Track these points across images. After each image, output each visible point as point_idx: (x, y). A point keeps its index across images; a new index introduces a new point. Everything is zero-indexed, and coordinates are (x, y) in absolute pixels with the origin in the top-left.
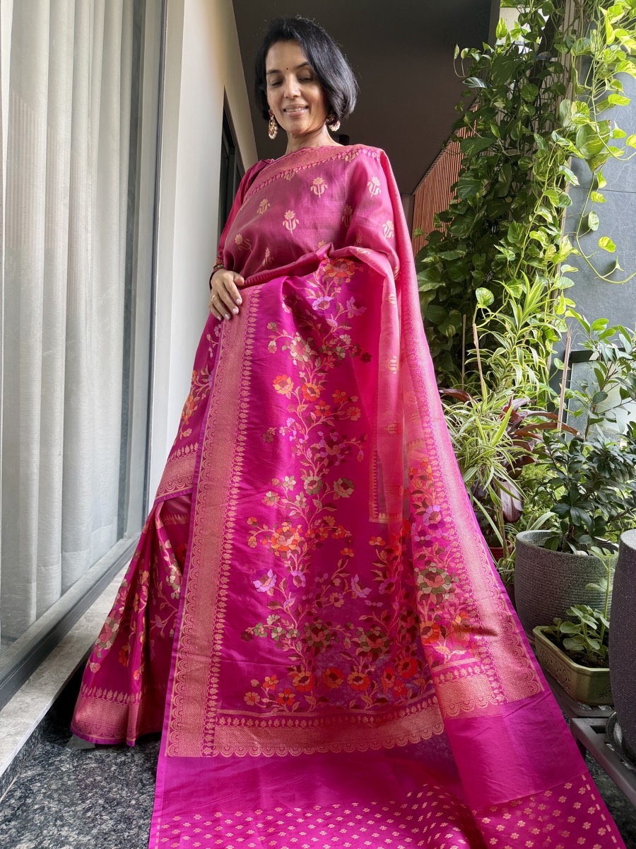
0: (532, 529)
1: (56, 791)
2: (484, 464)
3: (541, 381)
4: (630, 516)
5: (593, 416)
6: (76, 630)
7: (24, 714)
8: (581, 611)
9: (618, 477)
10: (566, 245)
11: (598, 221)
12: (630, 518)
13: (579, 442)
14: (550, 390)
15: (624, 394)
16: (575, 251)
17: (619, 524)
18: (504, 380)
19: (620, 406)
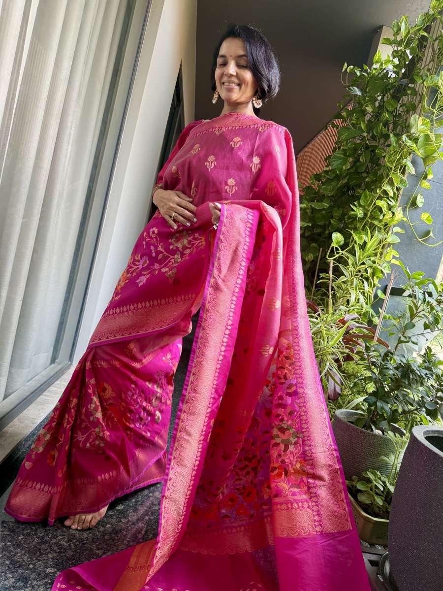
0: (346, 409)
2: (322, 359)
3: (367, 304)
4: (417, 413)
5: (403, 339)
8: (373, 474)
9: (413, 384)
10: (399, 213)
11: (423, 201)
12: (417, 414)
13: (390, 355)
14: (371, 311)
15: (426, 327)
16: (405, 219)
17: (409, 417)
18: (342, 299)
19: (422, 334)
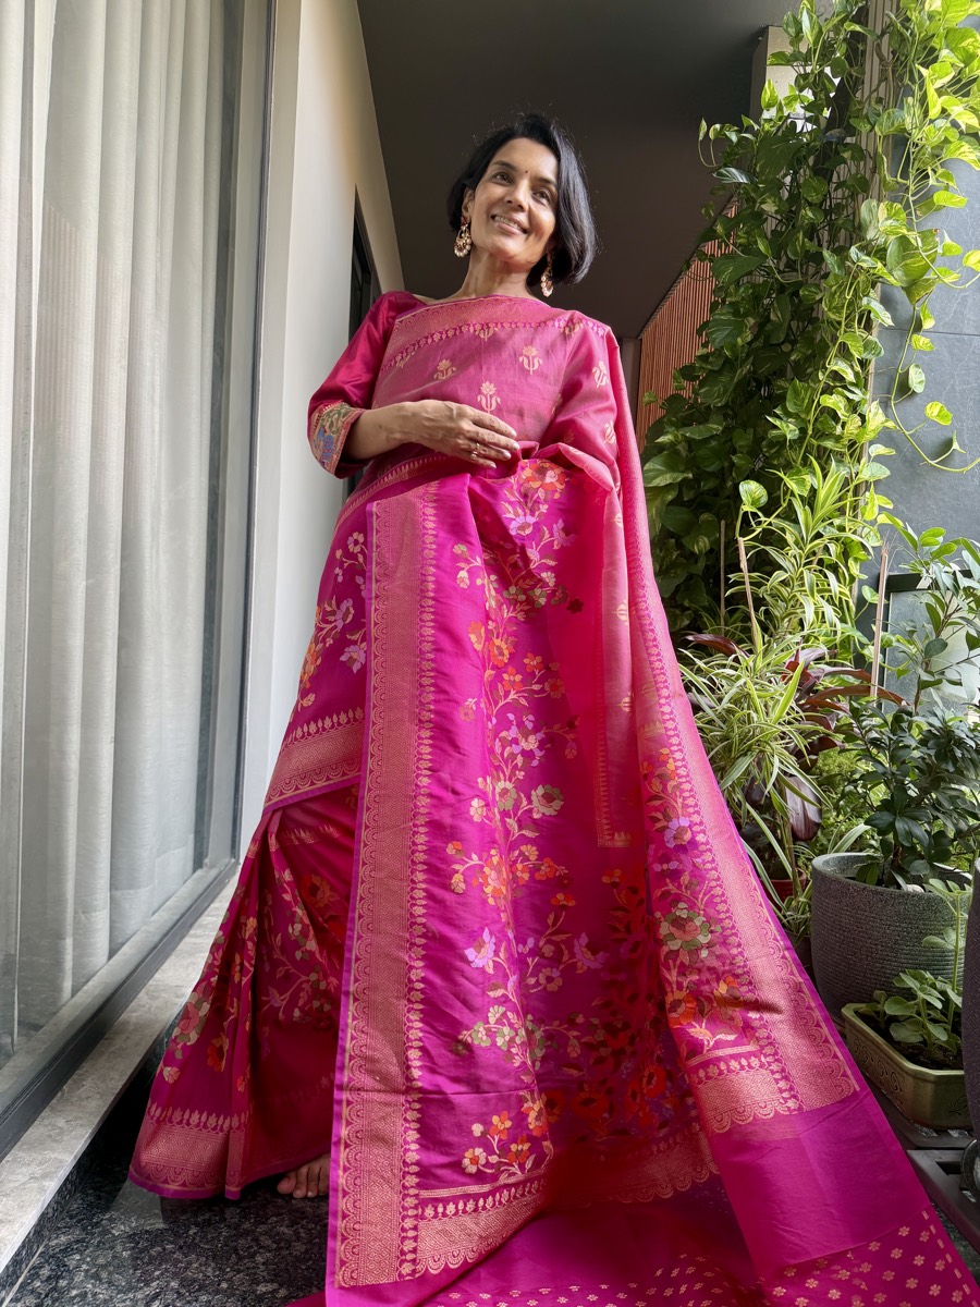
0: (837, 851)
1: (104, 1267)
2: (761, 751)
3: (843, 620)
5: (925, 677)
6: (133, 1012)
7: (54, 1144)
8: (916, 979)
9: (968, 769)
10: (876, 414)
11: (923, 378)
13: (905, 717)
14: (858, 635)
15: (972, 643)
16: (891, 424)
17: (972, 843)
18: (786, 620)
19: (967, 660)
